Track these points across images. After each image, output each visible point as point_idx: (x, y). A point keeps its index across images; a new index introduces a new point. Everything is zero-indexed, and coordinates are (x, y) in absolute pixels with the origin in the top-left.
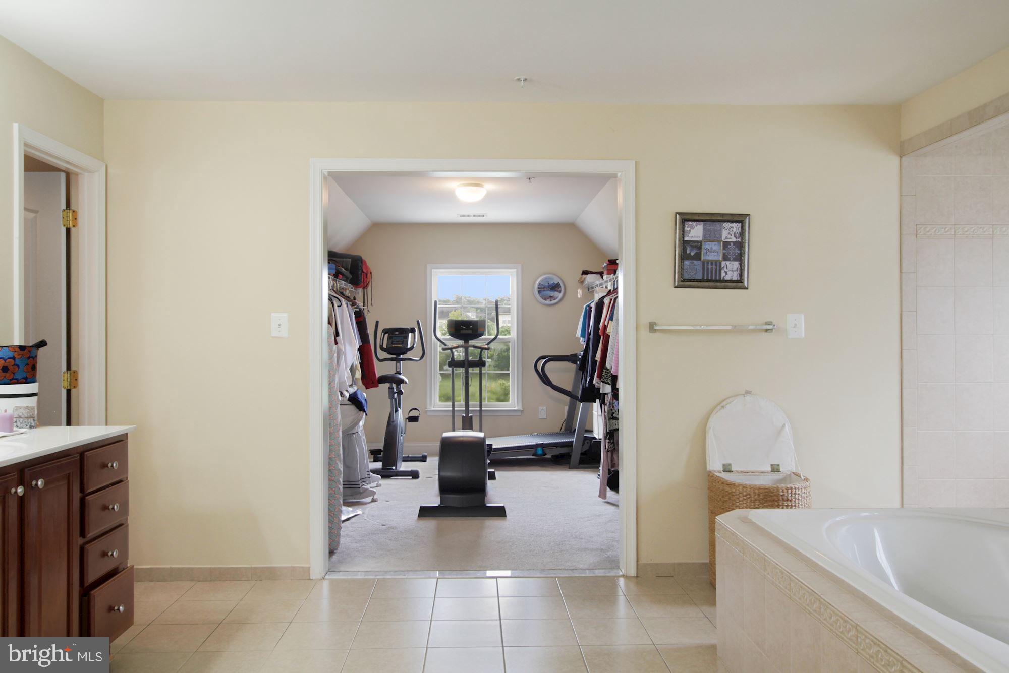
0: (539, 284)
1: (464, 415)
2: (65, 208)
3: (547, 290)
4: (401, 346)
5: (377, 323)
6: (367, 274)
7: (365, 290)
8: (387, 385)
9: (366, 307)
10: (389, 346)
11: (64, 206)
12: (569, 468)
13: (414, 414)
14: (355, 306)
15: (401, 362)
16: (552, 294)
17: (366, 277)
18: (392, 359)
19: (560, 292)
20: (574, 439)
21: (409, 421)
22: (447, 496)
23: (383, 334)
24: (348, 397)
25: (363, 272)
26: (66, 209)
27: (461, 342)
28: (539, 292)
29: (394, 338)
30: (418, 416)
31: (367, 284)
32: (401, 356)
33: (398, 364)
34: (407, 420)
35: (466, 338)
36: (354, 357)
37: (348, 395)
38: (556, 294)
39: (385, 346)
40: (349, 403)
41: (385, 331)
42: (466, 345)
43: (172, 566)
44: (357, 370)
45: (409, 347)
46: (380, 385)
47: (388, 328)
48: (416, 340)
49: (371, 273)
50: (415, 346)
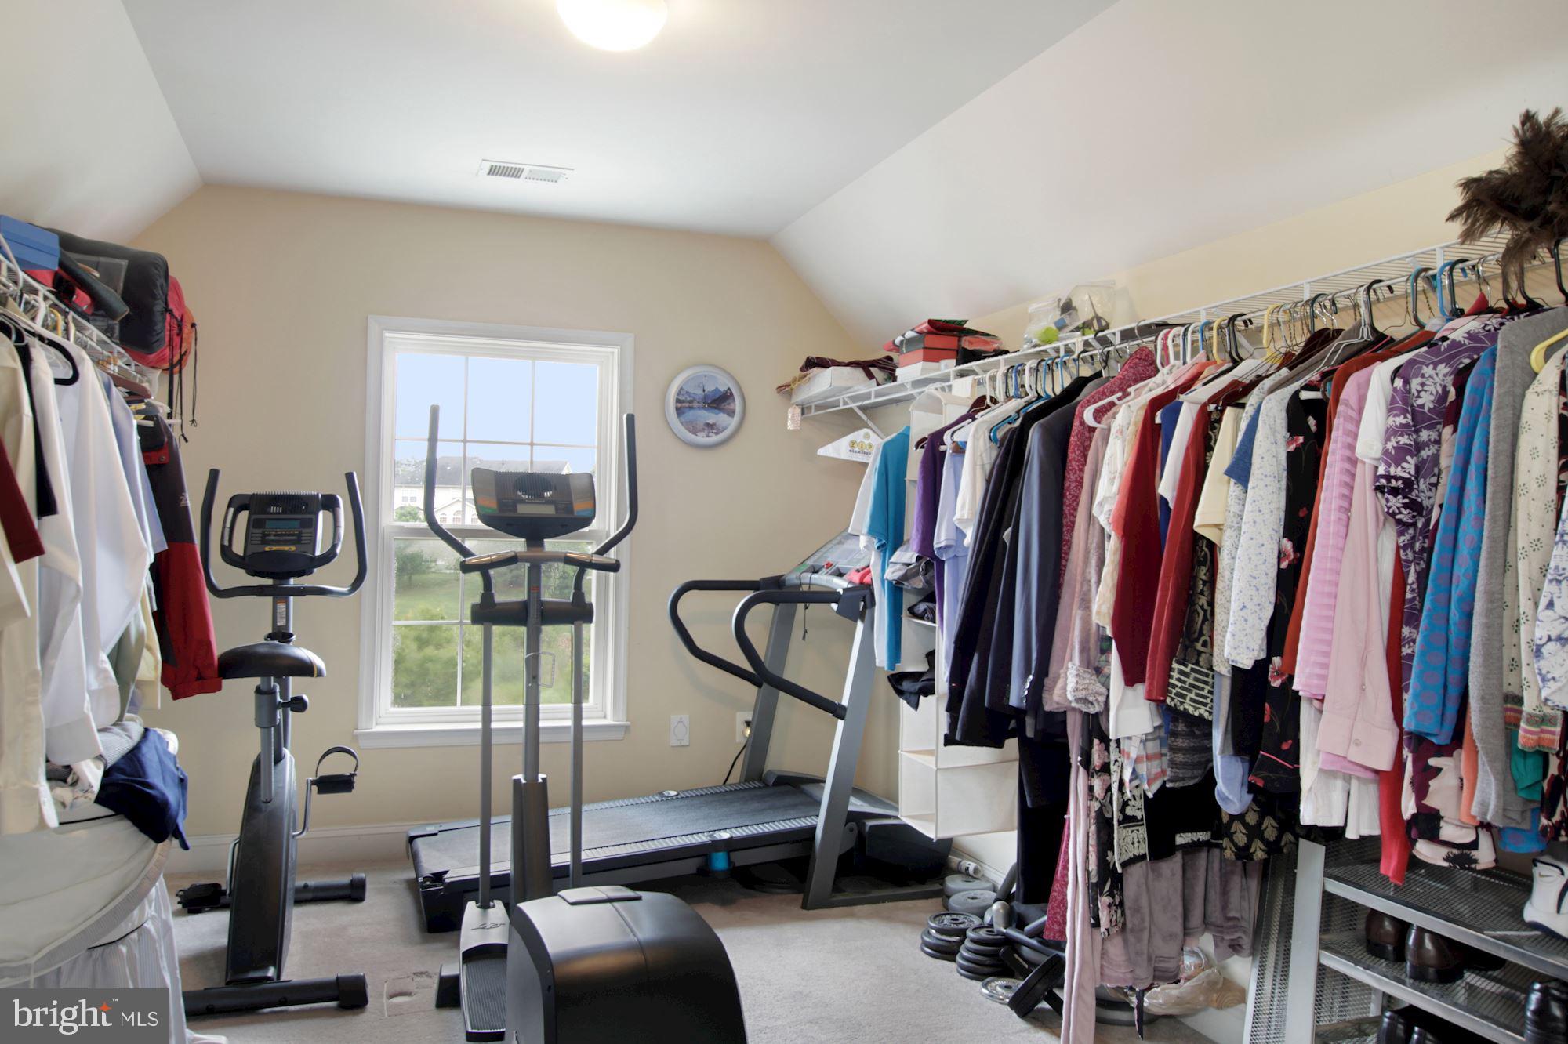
0: (680, 391)
1: (520, 777)
3: (699, 408)
4: (292, 548)
5: (214, 475)
6: (181, 326)
7: (176, 377)
9: (176, 421)
10: (251, 550)
12: (804, 906)
13: (337, 766)
14: (142, 406)
15: (292, 598)
16: (712, 417)
17: (180, 333)
18: (260, 591)
19: (731, 413)
20: (820, 823)
21: (320, 792)
23: (232, 510)
24: (96, 788)
25: (171, 312)
27: (517, 545)
28: (679, 411)
29: (268, 524)
30: (353, 775)
31: (182, 357)
32: (293, 581)
33: (281, 606)
34: (315, 788)
35: (535, 531)
36: (132, 604)
37: (100, 773)
38: (719, 418)
39: (238, 548)
40: (103, 811)
41: (240, 503)
42: (535, 553)
44: (146, 653)
45: (318, 553)
47: (250, 492)
48: (342, 531)
49: (193, 325)
50: (338, 550)
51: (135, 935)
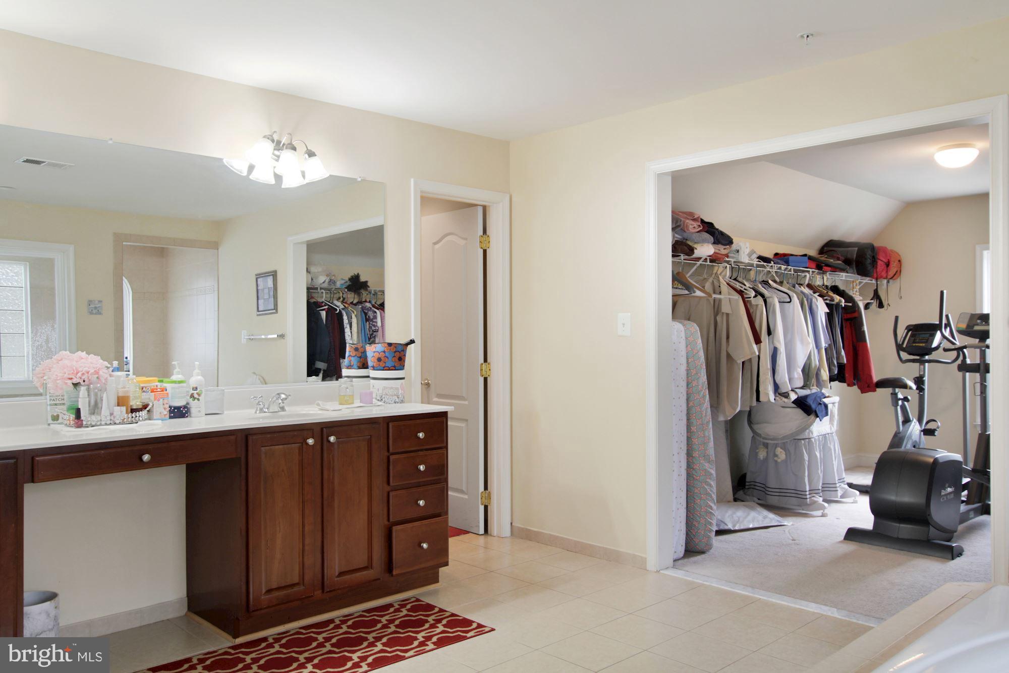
2: (482, 234)
4: (924, 345)
5: (897, 318)
6: (889, 263)
8: (890, 390)
10: (912, 345)
11: (481, 232)
13: (931, 426)
15: (927, 364)
18: (914, 361)
21: (924, 435)
22: (890, 523)
23: (906, 331)
24: (793, 399)
25: (879, 261)
26: (484, 234)
29: (917, 336)
30: (935, 430)
31: (894, 274)
32: (927, 357)
33: (922, 367)
34: (922, 433)
39: (905, 345)
40: (794, 405)
41: (910, 328)
43: (551, 533)
45: (934, 346)
46: (877, 389)
47: (914, 324)
49: (899, 261)
51: (807, 440)
